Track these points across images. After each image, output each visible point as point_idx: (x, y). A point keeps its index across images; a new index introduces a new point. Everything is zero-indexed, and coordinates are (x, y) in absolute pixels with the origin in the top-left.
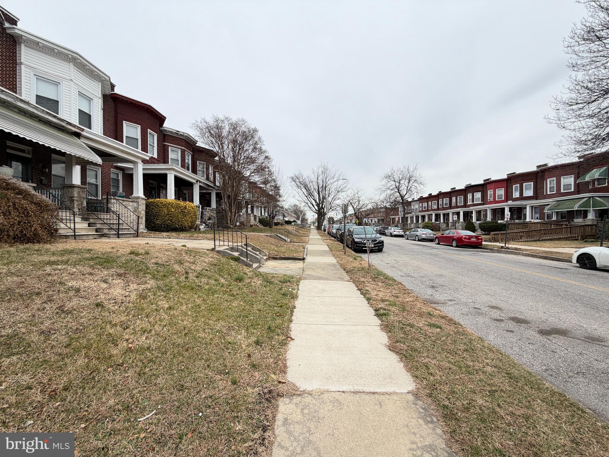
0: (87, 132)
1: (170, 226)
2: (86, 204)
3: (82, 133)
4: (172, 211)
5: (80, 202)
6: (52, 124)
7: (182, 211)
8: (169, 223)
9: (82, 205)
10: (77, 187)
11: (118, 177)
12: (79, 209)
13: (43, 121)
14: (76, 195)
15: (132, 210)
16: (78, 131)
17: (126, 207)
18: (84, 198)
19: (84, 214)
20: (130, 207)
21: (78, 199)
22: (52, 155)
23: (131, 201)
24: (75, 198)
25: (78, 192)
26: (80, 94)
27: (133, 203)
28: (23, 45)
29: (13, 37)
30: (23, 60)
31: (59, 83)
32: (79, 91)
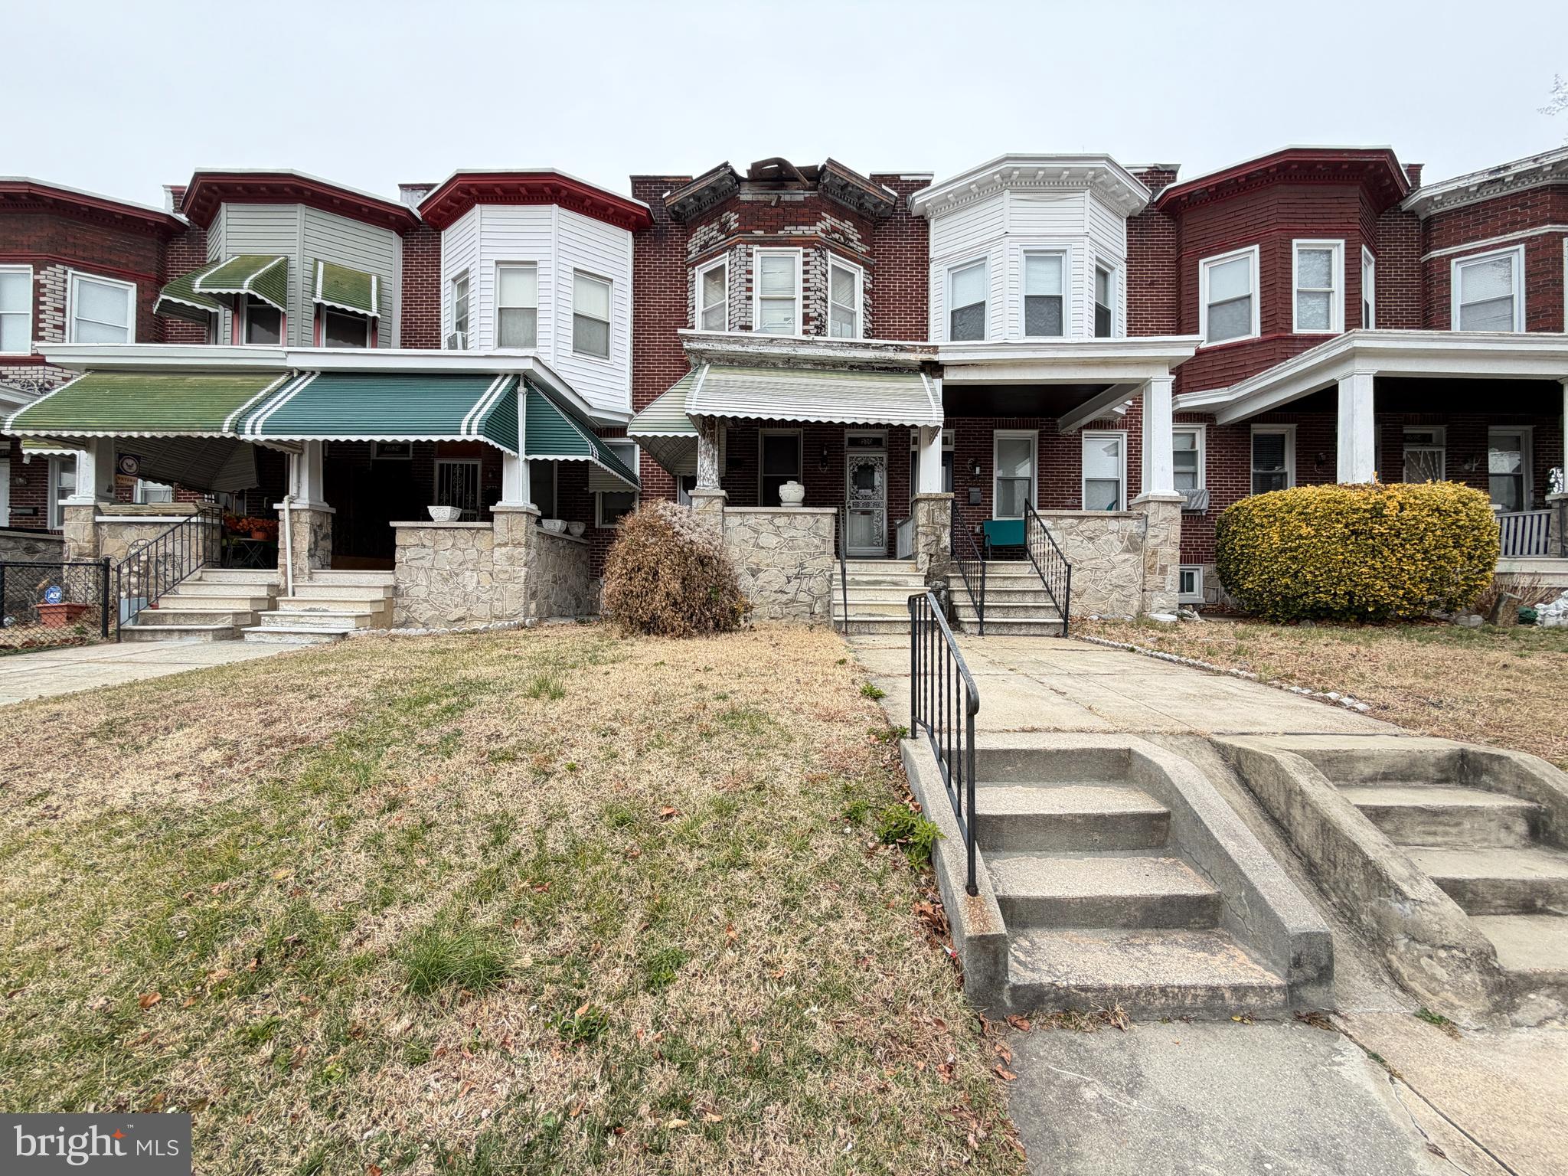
0: (947, 351)
1: (1294, 598)
2: (948, 540)
3: (935, 358)
4: (1300, 537)
5: (933, 538)
6: (876, 365)
7: (1354, 532)
8: (1287, 586)
9: (938, 544)
10: (925, 499)
11: (1193, 445)
12: (931, 556)
13: (859, 367)
14: (922, 519)
15: (1119, 547)
16: (925, 357)
17: (1091, 539)
18: (944, 526)
19: (945, 568)
20: (1112, 537)
21: (929, 529)
22: (995, 431)
23: (1116, 517)
24: (920, 529)
25: (928, 512)
26: (1033, 256)
27: (1123, 522)
28: (932, 222)
29: (923, 217)
30: (933, 254)
31: (985, 258)
32: (1025, 251)
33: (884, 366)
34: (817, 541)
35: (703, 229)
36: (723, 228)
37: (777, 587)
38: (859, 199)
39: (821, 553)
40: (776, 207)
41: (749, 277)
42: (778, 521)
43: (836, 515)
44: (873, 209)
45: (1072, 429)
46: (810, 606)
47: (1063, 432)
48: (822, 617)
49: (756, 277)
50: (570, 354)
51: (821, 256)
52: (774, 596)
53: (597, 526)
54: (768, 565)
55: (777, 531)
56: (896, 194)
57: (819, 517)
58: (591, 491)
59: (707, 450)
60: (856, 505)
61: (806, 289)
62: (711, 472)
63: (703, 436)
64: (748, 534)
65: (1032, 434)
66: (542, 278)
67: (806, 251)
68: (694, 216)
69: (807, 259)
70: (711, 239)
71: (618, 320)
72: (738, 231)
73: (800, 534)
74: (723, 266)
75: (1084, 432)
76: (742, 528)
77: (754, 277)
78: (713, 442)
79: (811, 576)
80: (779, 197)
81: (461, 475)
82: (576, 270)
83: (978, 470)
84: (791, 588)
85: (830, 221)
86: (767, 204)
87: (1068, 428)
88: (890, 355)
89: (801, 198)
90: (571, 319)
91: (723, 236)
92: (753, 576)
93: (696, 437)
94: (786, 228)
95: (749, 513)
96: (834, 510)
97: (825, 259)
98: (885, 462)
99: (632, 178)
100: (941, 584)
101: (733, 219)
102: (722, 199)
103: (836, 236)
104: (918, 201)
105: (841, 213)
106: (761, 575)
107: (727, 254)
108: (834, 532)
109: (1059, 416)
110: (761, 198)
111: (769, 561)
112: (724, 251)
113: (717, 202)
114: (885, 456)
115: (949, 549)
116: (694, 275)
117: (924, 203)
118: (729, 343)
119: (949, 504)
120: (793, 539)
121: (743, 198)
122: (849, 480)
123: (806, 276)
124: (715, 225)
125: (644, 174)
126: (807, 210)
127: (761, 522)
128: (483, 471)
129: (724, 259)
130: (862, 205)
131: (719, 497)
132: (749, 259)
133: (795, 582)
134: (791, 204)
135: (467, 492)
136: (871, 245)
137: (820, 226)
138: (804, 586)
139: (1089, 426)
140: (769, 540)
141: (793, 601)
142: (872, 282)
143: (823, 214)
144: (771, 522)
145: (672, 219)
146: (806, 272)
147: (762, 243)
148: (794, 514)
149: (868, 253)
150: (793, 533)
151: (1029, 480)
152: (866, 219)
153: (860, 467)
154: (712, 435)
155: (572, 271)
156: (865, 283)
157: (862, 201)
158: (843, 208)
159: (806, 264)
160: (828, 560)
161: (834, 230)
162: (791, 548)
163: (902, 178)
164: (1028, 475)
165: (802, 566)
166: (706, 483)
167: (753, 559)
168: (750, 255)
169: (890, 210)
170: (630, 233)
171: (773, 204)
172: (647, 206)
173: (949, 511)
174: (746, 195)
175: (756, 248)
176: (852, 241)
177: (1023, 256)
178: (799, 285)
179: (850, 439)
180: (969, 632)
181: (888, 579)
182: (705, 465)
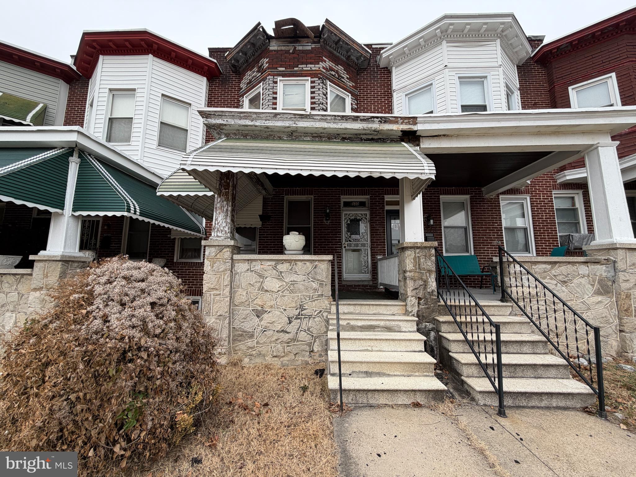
0: (425, 122)
2: (434, 284)
3: (415, 128)
5: (421, 283)
9: (425, 288)
10: (411, 248)
11: (574, 204)
12: (420, 299)
14: (409, 265)
15: (590, 290)
16: (405, 127)
17: (565, 282)
18: (430, 271)
19: (433, 311)
20: (583, 281)
21: (417, 274)
22: (441, 196)
23: (585, 263)
24: (408, 274)
25: (415, 259)
26: (464, 80)
27: (592, 267)
28: (394, 69)
29: (387, 68)
30: (395, 86)
31: (432, 84)
32: (459, 78)
33: (370, 137)
34: (315, 285)
35: (249, 73)
36: (261, 70)
37: (279, 328)
38: (347, 52)
39: (319, 296)
40: (292, 53)
41: (275, 96)
42: (281, 267)
43: (332, 262)
44: (356, 61)
45: (493, 195)
46: (310, 345)
47: (487, 196)
48: (320, 356)
49: (280, 96)
50: (154, 147)
51: (323, 83)
52: (276, 336)
53: (175, 261)
54: (271, 307)
55: (280, 276)
56: (371, 52)
57: (317, 263)
58: (172, 237)
59: (222, 206)
60: (350, 245)
61: (312, 103)
62: (224, 225)
63: (219, 195)
64: (253, 278)
65: (466, 198)
66: (138, 99)
67: (313, 79)
68: (244, 66)
69: (313, 85)
70: (253, 78)
71: (193, 128)
72: (268, 68)
73: (299, 278)
74: (259, 93)
75: (501, 196)
76: (249, 273)
77: (278, 96)
78: (227, 200)
79: (310, 317)
80: (295, 48)
81: (89, 227)
82: (163, 95)
83: (432, 221)
84: (293, 328)
85: (328, 63)
86: (287, 52)
87: (491, 194)
88: (375, 126)
89: (309, 48)
90: (157, 125)
91: (260, 74)
92: (258, 317)
93: (213, 196)
94: (299, 66)
95: (255, 260)
96: (330, 257)
97: (326, 85)
98: (368, 216)
99: (209, 49)
100: (430, 326)
101: (265, 62)
102: (259, 52)
103: (333, 73)
104: (384, 56)
105: (336, 60)
106: (265, 316)
107: (261, 84)
108: (330, 277)
109: (483, 187)
110: (283, 48)
111: (272, 303)
112: (260, 82)
113: (257, 54)
114: (368, 213)
115: (436, 293)
116: (243, 101)
117: (389, 56)
118: (241, 118)
119: (433, 251)
120: (294, 283)
121: (271, 48)
122: (344, 229)
123: (313, 95)
124: (255, 69)
125: (217, 47)
126: (313, 55)
127: (265, 267)
128: (102, 225)
129: (260, 88)
130: (349, 56)
131: (228, 246)
132: (275, 85)
133: (296, 323)
134: (303, 51)
135: (91, 238)
136: (356, 83)
137: (321, 65)
138: (304, 326)
139: (504, 193)
140: (272, 284)
141: (294, 340)
142: (357, 104)
143: (324, 58)
144: (275, 268)
145: (233, 72)
146: (312, 93)
147: (283, 76)
148: (295, 260)
149: (353, 86)
150: (294, 277)
151: (466, 229)
152: (352, 67)
153: (351, 221)
154: (227, 194)
155: (160, 96)
156: (352, 104)
157: (349, 54)
158: (338, 57)
159: (312, 87)
160: (326, 302)
161: (331, 69)
162: (292, 292)
163: (373, 46)
164: (464, 224)
165: (302, 308)
166: (219, 234)
167: (259, 301)
168: (276, 83)
169: (366, 62)
170: (205, 79)
171: (291, 51)
172: (215, 61)
173: (434, 258)
174: (274, 46)
175: (279, 78)
176: (343, 78)
177: (457, 81)
178: (308, 101)
179: (344, 202)
180: (482, 402)
181: (382, 323)
182: (219, 219)
